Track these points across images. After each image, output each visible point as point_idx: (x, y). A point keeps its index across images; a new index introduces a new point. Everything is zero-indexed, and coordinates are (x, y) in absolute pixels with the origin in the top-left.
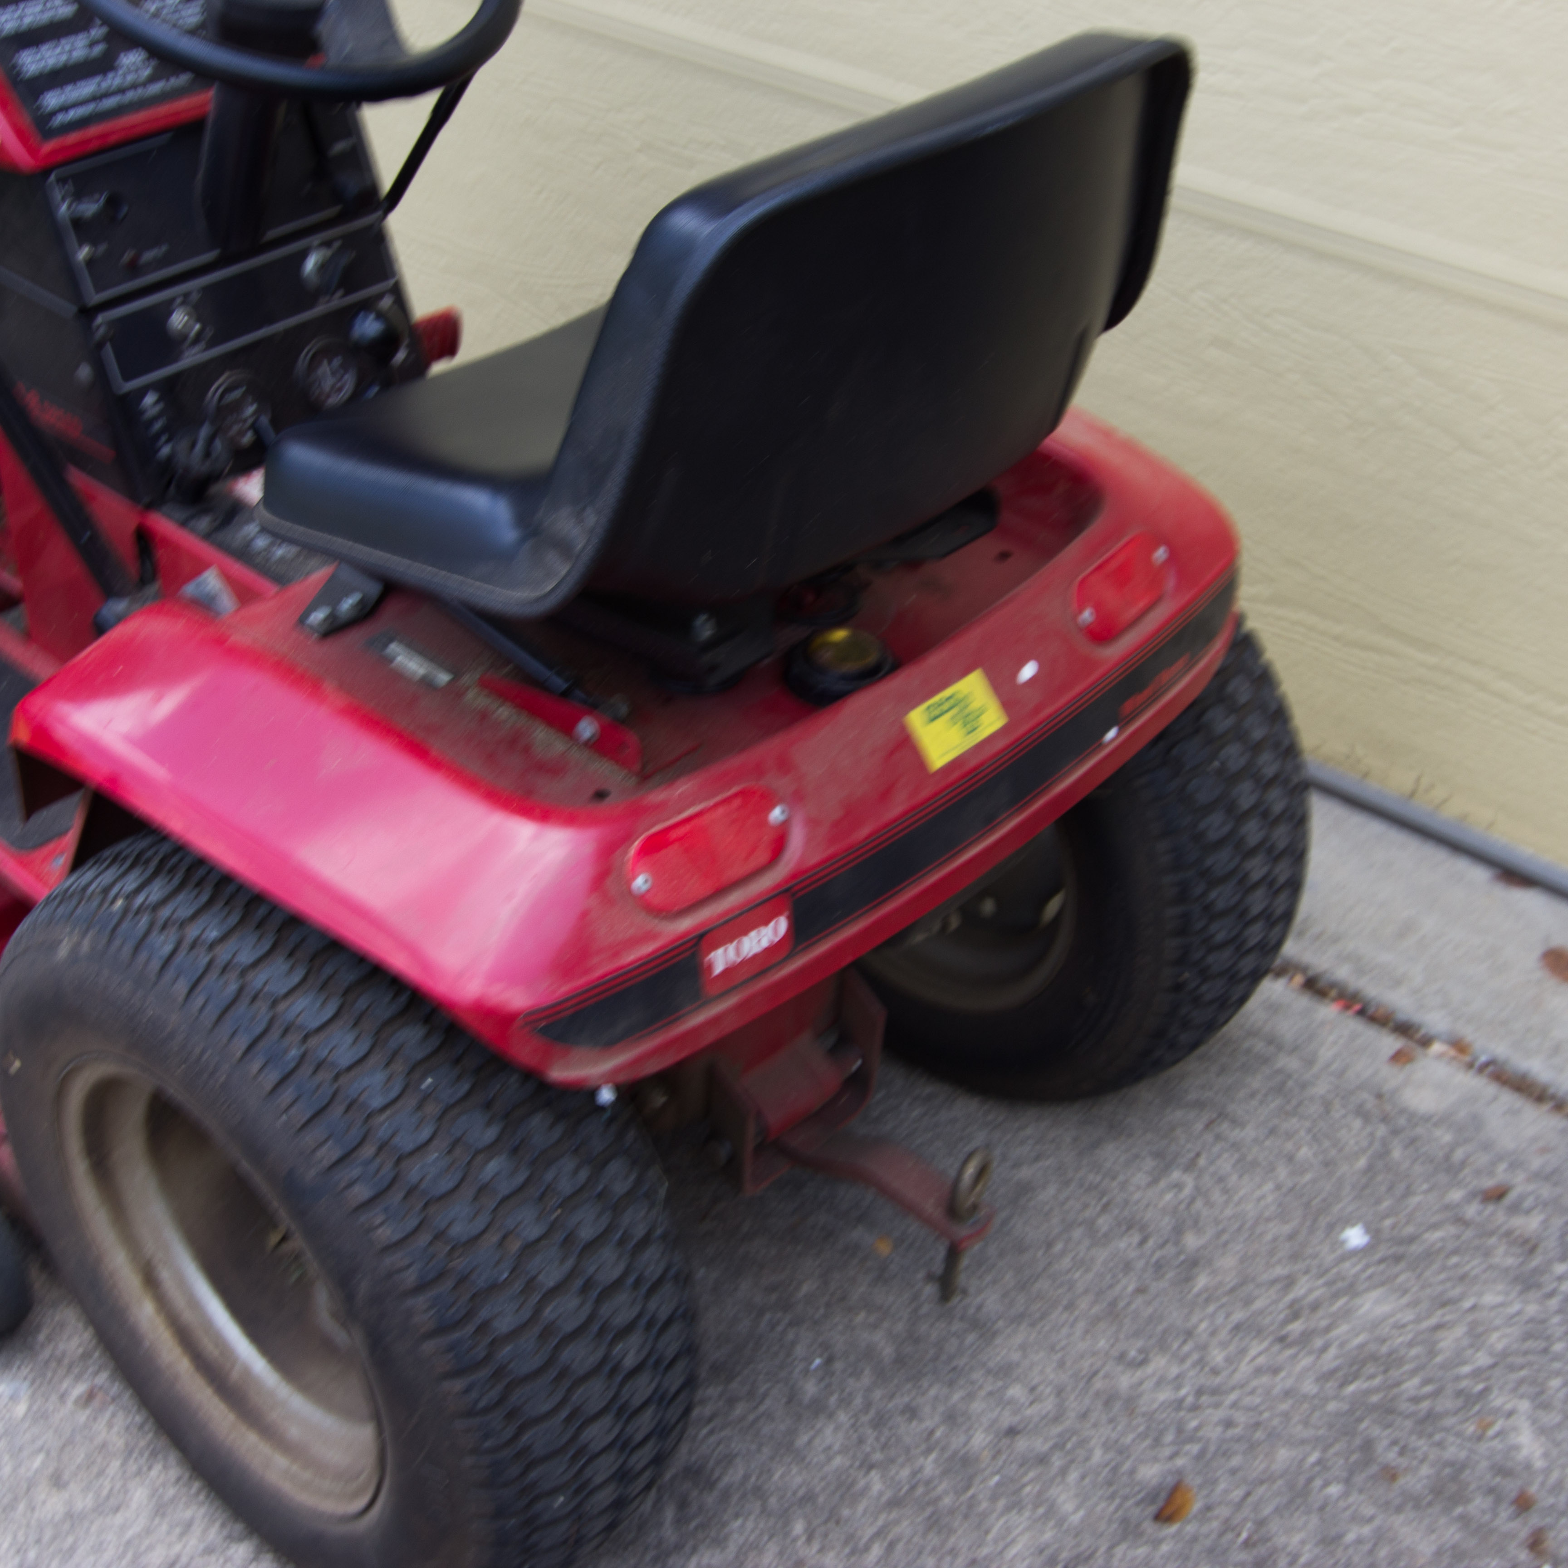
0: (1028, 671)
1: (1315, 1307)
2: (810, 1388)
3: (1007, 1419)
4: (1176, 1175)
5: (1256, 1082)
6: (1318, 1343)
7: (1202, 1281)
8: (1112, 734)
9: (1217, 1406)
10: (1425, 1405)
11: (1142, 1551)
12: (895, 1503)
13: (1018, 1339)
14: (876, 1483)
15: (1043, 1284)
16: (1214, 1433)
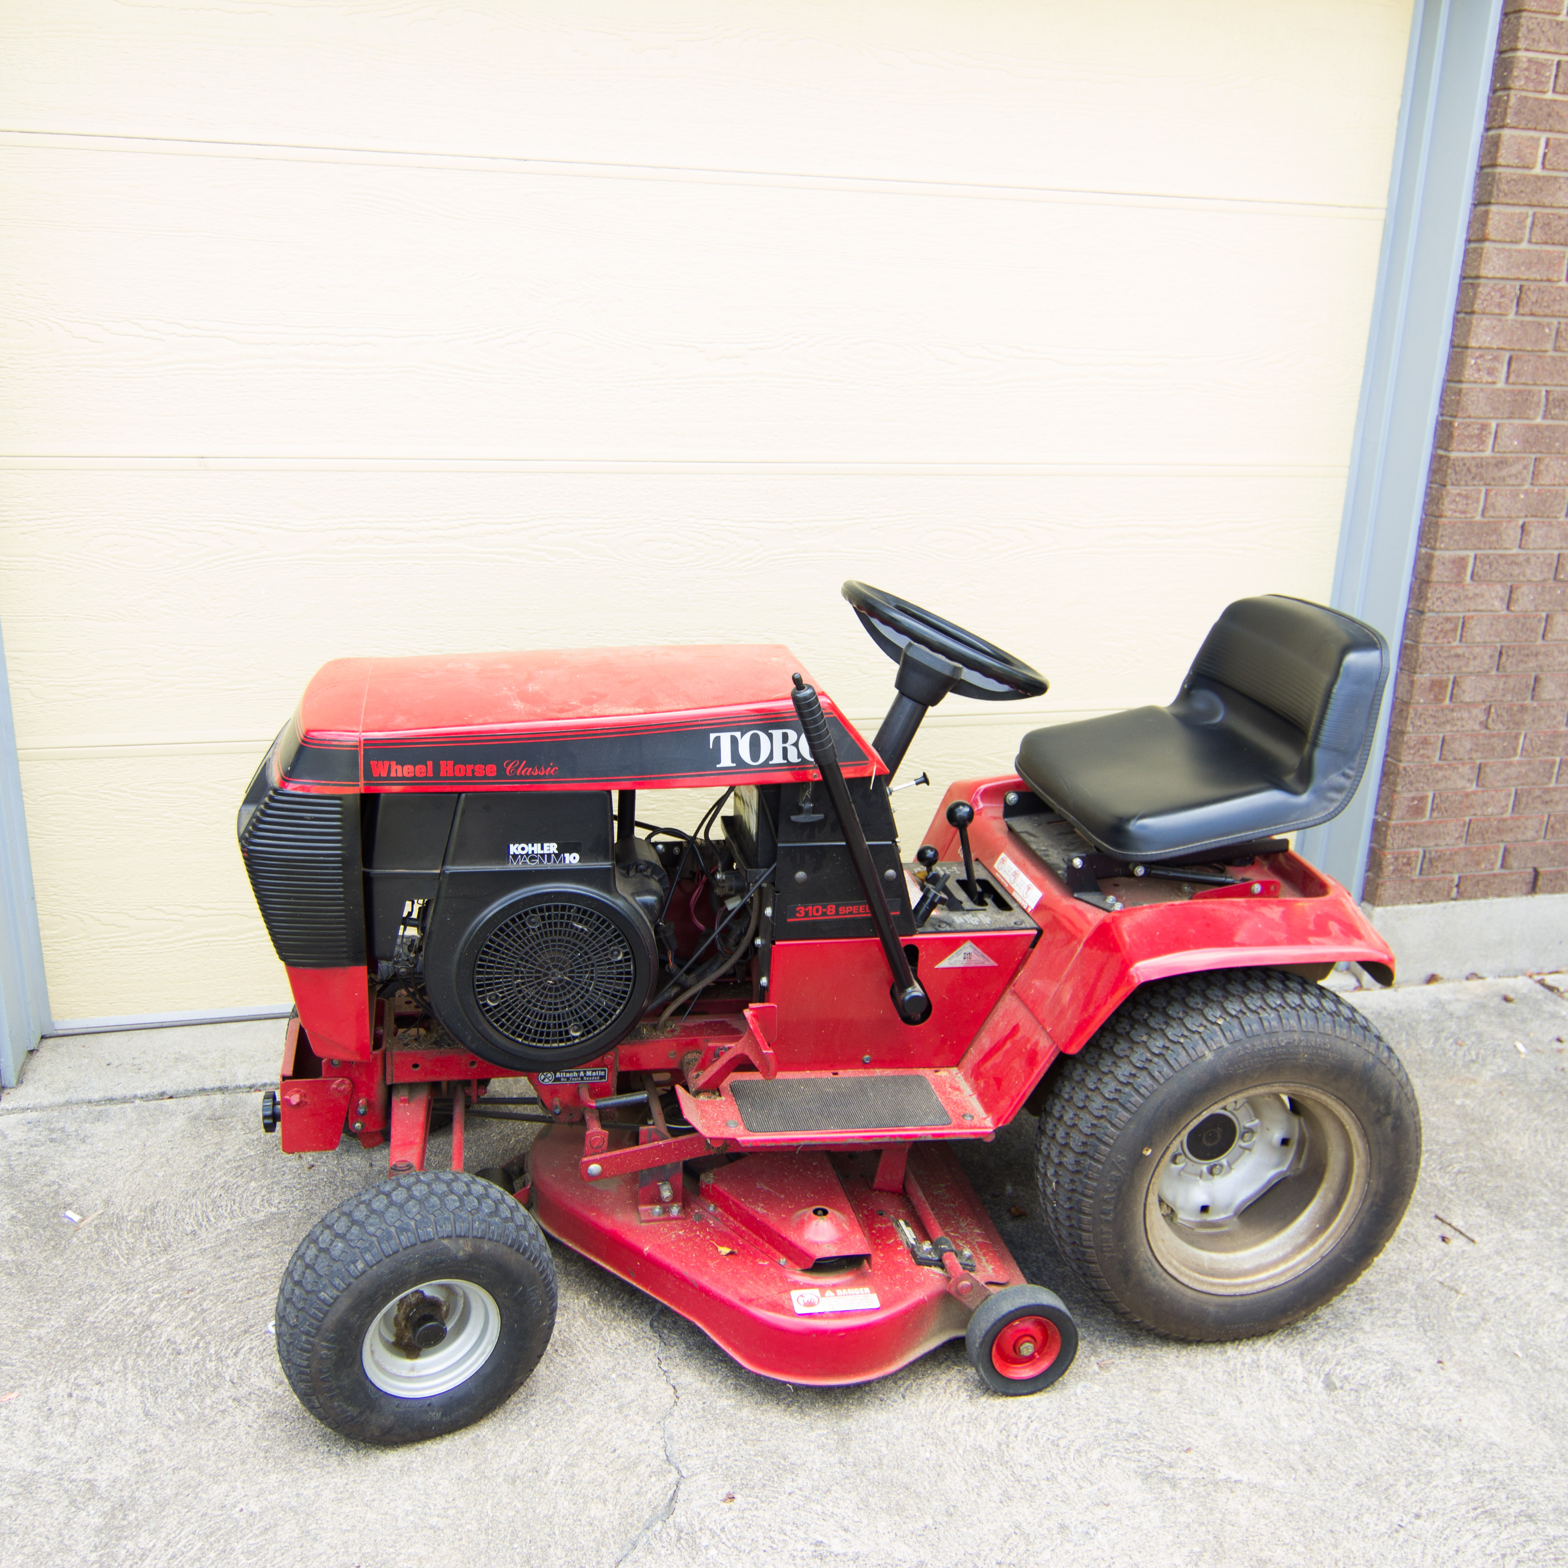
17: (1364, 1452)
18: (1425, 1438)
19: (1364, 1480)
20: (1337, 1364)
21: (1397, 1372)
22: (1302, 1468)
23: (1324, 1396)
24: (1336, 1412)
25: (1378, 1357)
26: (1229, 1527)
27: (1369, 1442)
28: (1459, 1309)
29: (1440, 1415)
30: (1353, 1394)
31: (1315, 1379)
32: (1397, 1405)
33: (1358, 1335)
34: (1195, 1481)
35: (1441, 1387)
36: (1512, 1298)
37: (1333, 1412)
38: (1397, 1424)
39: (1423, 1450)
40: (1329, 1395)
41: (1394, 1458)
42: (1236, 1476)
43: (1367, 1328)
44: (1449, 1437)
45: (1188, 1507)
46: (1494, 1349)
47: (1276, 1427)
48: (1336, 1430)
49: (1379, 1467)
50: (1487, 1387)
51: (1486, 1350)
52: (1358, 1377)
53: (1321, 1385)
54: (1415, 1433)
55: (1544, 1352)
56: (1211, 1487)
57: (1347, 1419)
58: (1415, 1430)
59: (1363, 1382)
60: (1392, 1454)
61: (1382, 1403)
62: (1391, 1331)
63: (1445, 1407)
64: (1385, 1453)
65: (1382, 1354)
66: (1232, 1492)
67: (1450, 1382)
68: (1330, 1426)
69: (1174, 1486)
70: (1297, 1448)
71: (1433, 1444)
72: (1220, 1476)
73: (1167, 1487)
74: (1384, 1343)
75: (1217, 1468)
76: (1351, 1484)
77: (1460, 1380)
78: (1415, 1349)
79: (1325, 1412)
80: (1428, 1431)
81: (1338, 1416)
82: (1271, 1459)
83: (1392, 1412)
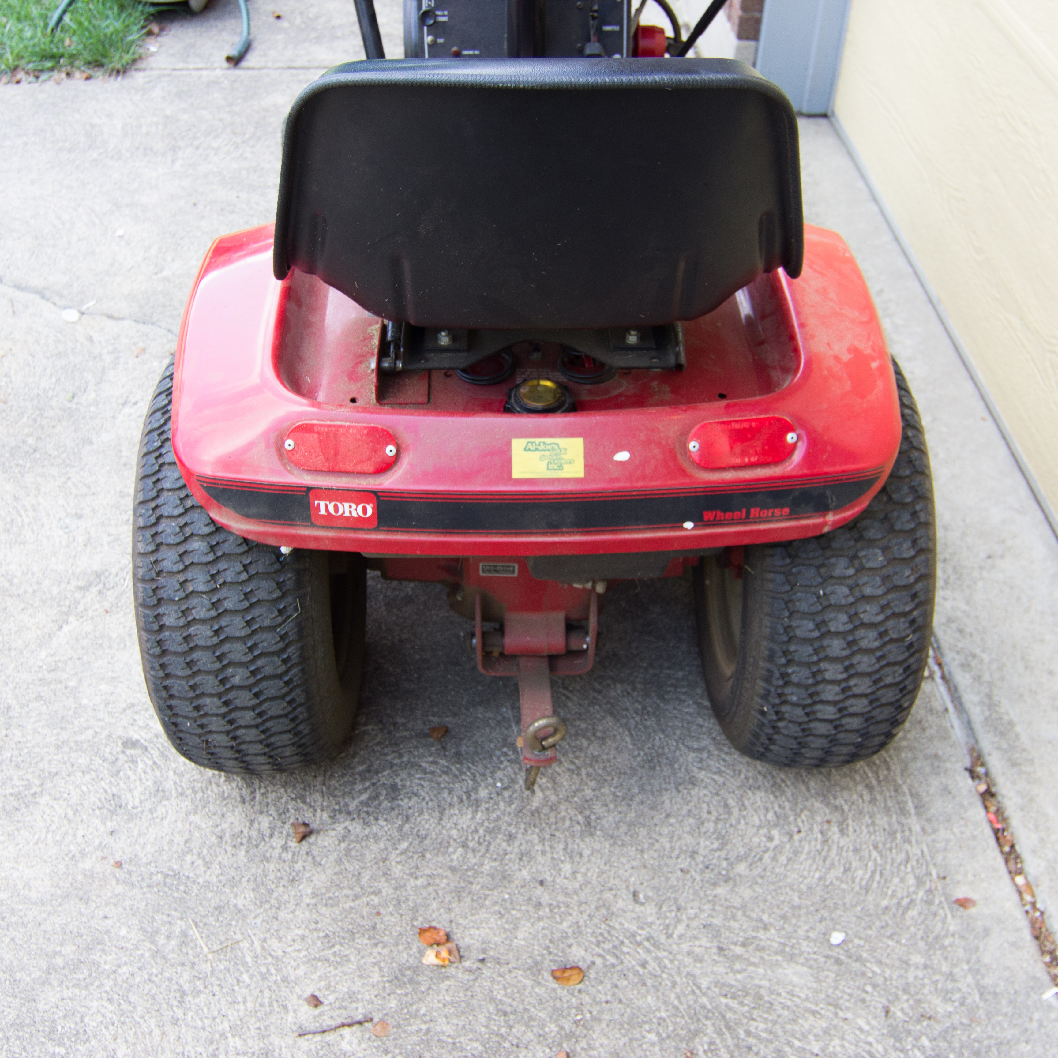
0: (623, 456)
1: (760, 949)
2: (483, 793)
3: (547, 877)
4: (775, 833)
5: (882, 820)
6: (738, 966)
7: (721, 891)
8: (689, 525)
9: (648, 951)
10: (752, 1040)
11: (528, 982)
12: (453, 870)
13: (597, 846)
14: (457, 854)
15: (643, 832)
16: (630, 961)
17: (40, 730)
18: (28, 786)
19: (11, 714)
20: (155, 763)
21: (119, 811)
22: (49, 676)
23: (120, 732)
24: (96, 733)
25: (148, 805)
26: (22, 606)
27: (48, 740)
28: (184, 934)
29: (45, 817)
30: (111, 758)
31: (148, 737)
32: (79, 786)
33: (186, 804)
34: (77, 603)
35: (80, 840)
36: (179, 1013)
37: (98, 730)
38: (56, 774)
39: (15, 777)
40: (119, 737)
41: (20, 750)
42: (66, 628)
43: (195, 819)
44: (17, 809)
45: (55, 590)
46: (107, 932)
47: (103, 679)
48: (76, 723)
49: (17, 732)
50: (57, 886)
51: (109, 922)
52: (130, 773)
53: (136, 737)
54: (37, 782)
55: (76, 986)
56: (65, 609)
57: (83, 737)
58: (42, 785)
59: (121, 774)
60: (26, 751)
61: (88, 777)
62: (179, 839)
63: (53, 827)
64: (29, 745)
65: (151, 811)
66: (53, 621)
67: (83, 854)
68: (82, 720)
69: (80, 588)
70: (72, 683)
71: (17, 790)
72: (72, 619)
73: (81, 583)
74: (166, 823)
75: (81, 620)
76: (14, 703)
77: (81, 865)
78: (144, 846)
79: (100, 724)
80: (34, 794)
81: (90, 732)
82: (70, 659)
83: (72, 778)
